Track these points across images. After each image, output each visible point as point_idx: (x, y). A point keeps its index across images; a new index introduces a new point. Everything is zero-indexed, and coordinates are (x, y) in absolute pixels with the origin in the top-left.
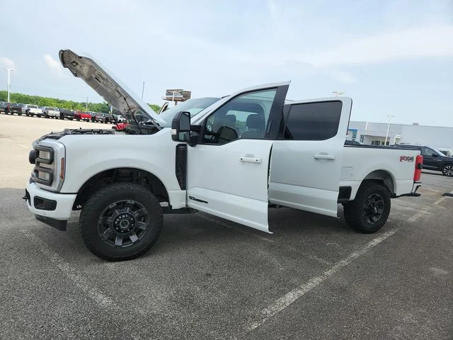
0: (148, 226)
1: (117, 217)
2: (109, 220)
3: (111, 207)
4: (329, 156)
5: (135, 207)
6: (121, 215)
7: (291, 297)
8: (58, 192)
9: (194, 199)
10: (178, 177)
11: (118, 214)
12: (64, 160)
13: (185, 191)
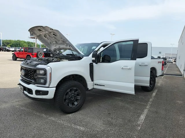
0: (81, 98)
1: (70, 95)
2: (67, 97)
3: (68, 91)
4: (145, 64)
5: (76, 90)
6: (71, 94)
7: (143, 117)
8: (48, 87)
9: (97, 85)
10: (90, 76)
11: (70, 94)
12: (51, 74)
13: (93, 82)
